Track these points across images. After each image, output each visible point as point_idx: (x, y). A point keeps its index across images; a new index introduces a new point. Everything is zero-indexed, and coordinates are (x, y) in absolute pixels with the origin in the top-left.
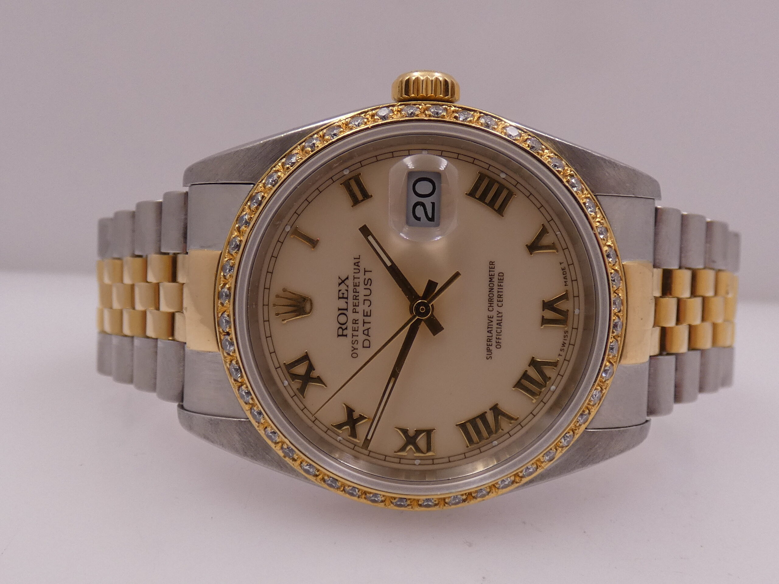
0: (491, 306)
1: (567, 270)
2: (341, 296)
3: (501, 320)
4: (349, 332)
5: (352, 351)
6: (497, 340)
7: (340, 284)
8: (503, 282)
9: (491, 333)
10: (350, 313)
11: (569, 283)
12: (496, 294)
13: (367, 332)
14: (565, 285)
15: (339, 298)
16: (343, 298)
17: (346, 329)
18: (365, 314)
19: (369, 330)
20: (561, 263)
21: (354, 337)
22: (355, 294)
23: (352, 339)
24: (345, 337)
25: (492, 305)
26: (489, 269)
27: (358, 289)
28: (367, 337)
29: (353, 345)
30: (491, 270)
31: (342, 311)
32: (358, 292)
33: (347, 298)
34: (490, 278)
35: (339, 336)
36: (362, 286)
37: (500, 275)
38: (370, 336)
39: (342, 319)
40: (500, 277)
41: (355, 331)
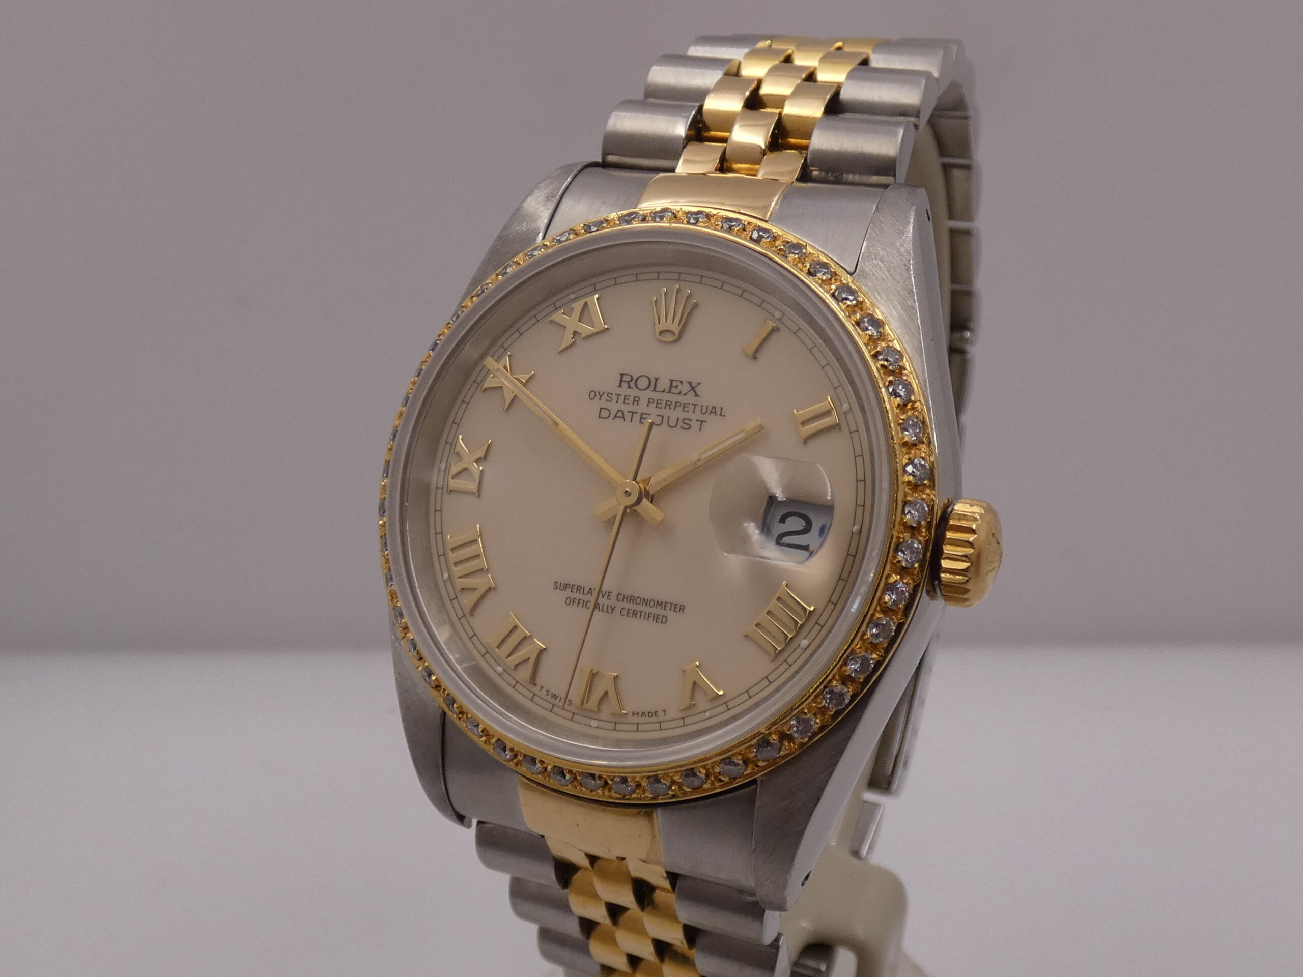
0: (624, 598)
1: (653, 719)
2: (674, 384)
3: (602, 611)
4: (624, 390)
5: (599, 392)
6: (576, 601)
7: (690, 383)
8: (653, 620)
9: (588, 592)
10: (649, 394)
11: (636, 719)
12: (639, 608)
13: (619, 415)
14: (633, 713)
15: (672, 381)
16: (671, 386)
17: (629, 387)
18: (643, 416)
19: (622, 419)
20: (664, 711)
21: (617, 396)
22: (674, 403)
23: (614, 394)
24: (618, 385)
25: (625, 600)
26: (675, 602)
27: (679, 409)
28: (612, 416)
29: (605, 395)
30: (673, 606)
31: (653, 384)
32: (674, 409)
33: (670, 392)
34: (662, 602)
35: (622, 375)
36: (682, 415)
37: (664, 618)
38: (614, 419)
39: (643, 383)
40: (661, 617)
41: (625, 399)
